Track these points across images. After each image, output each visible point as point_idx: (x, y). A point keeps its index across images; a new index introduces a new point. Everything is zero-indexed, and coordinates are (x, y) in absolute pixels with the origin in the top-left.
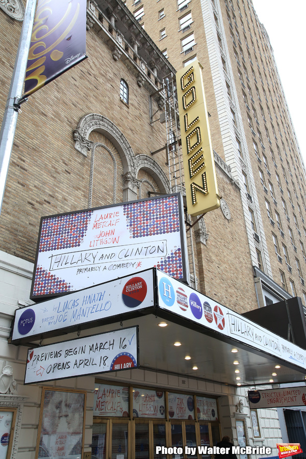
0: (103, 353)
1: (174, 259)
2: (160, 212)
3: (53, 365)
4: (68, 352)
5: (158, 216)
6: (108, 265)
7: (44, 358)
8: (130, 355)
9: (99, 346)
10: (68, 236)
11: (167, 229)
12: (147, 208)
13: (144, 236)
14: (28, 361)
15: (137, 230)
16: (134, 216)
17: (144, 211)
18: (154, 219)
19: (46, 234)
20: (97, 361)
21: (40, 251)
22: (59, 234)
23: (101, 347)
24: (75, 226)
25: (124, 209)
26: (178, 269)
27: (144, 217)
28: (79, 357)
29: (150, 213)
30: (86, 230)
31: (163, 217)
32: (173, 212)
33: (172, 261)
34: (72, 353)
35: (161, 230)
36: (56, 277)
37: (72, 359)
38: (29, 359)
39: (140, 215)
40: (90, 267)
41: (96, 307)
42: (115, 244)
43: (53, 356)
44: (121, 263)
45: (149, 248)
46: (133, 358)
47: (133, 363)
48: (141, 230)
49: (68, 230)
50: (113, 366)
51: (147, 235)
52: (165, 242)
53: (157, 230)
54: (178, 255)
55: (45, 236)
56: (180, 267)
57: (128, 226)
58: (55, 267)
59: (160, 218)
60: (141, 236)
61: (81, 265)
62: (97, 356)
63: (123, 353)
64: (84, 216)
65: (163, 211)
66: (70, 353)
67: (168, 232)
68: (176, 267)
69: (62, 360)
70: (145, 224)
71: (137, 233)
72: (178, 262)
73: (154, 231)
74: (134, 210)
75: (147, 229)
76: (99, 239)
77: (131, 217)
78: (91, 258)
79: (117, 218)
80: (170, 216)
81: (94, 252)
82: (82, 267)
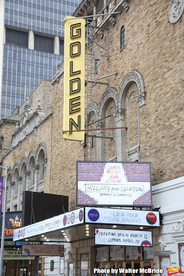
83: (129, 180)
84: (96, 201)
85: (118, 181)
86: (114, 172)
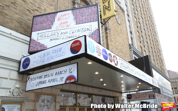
0: (61, 76)
1: (95, 33)
2: (89, 13)
3: (38, 82)
4: (45, 76)
5: (88, 15)
6: (64, 37)
7: (34, 79)
8: (74, 76)
9: (59, 73)
10: (46, 24)
11: (92, 20)
12: (82, 11)
13: (81, 23)
14: (27, 81)
15: (78, 21)
16: (77, 15)
17: (81, 13)
18: (86, 16)
19: (35, 23)
20: (59, 79)
21: (33, 32)
22: (42, 23)
23: (61, 73)
24: (49, 20)
25: (72, 12)
26: (97, 38)
27: (81, 15)
28: (51, 78)
29: (84, 13)
30: (54, 21)
31: (90, 15)
32: (95, 13)
33: (94, 34)
34: (47, 76)
35: (89, 21)
36: (40, 43)
37: (47, 79)
38: (28, 80)
39: (80, 14)
40: (56, 38)
41: (58, 55)
42: (68, 27)
43: (39, 78)
44: (71, 36)
45: (84, 29)
46: (75, 77)
47: (75, 79)
48: (80, 21)
49: (46, 21)
50: (66, 81)
51: (83, 23)
52: (91, 26)
53: (87, 21)
54: (97, 32)
55: (35, 25)
56: (98, 37)
57: (74, 19)
58: (40, 39)
59: (89, 15)
60: (80, 24)
61: (52, 37)
62: (58, 77)
63: (70, 75)
64: (53, 15)
65: (90, 12)
66: (46, 77)
67: (92, 22)
68: (96, 37)
69: (42, 80)
70: (82, 18)
71: (78, 22)
72: (97, 35)
73: (86, 21)
74: (77, 12)
75: (83, 20)
76: (61, 25)
77: (75, 15)
78: (56, 34)
79: (69, 16)
80: (93, 14)
81: (58, 31)
82: (52, 38)
83: (77, 23)
84: (46, 47)
85: (68, 26)
86: (64, 19)
